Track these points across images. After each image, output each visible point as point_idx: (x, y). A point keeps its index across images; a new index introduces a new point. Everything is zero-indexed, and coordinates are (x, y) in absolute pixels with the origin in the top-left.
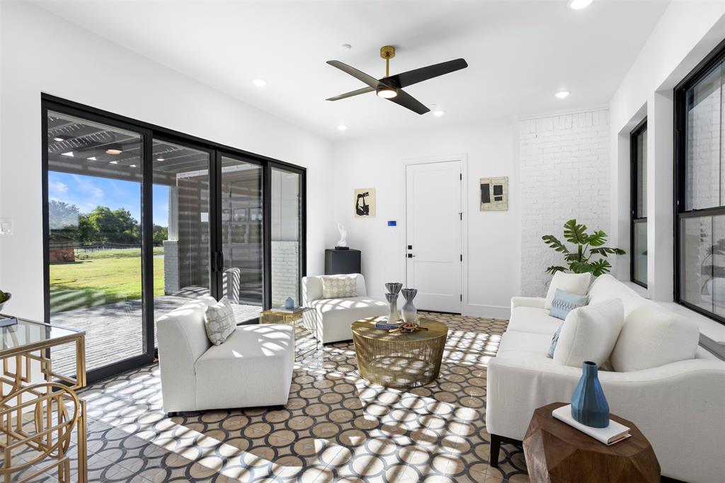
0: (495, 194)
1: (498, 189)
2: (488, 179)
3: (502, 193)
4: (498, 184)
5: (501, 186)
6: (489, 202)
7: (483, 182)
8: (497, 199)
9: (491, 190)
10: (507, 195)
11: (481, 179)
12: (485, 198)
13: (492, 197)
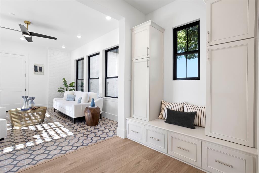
0: (39, 69)
1: (41, 68)
2: (37, 64)
3: (42, 69)
4: (41, 66)
5: (42, 67)
6: (37, 71)
7: (35, 65)
8: (40, 71)
9: (38, 68)
10: (44, 70)
11: (34, 64)
12: (36, 70)
13: (38, 70)
